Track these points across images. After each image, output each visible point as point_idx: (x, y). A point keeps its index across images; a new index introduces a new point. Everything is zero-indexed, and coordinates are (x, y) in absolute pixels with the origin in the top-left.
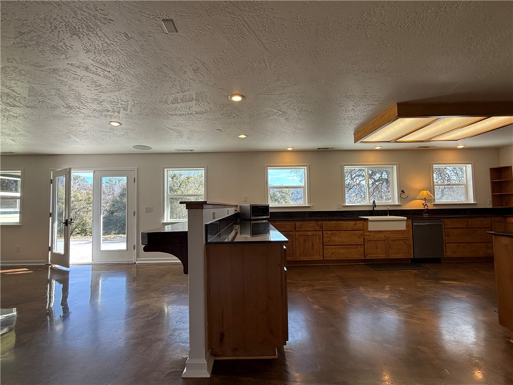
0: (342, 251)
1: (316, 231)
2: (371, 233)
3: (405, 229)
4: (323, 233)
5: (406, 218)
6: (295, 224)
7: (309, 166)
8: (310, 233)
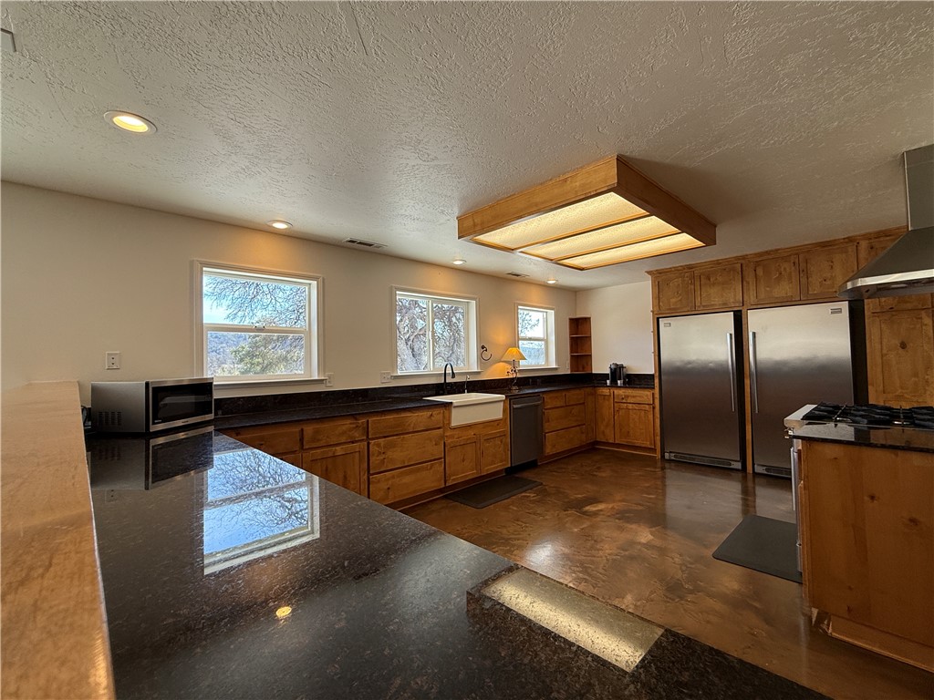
0: (406, 479)
1: (353, 443)
2: (456, 432)
3: (501, 417)
4: (368, 444)
5: (503, 397)
6: (302, 430)
7: (324, 279)
8: (339, 450)
